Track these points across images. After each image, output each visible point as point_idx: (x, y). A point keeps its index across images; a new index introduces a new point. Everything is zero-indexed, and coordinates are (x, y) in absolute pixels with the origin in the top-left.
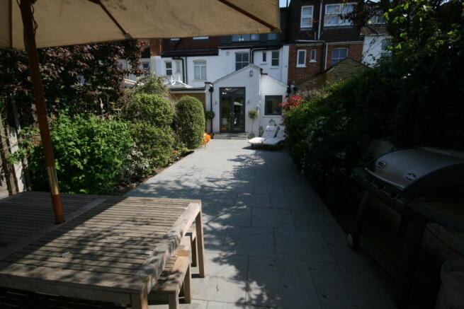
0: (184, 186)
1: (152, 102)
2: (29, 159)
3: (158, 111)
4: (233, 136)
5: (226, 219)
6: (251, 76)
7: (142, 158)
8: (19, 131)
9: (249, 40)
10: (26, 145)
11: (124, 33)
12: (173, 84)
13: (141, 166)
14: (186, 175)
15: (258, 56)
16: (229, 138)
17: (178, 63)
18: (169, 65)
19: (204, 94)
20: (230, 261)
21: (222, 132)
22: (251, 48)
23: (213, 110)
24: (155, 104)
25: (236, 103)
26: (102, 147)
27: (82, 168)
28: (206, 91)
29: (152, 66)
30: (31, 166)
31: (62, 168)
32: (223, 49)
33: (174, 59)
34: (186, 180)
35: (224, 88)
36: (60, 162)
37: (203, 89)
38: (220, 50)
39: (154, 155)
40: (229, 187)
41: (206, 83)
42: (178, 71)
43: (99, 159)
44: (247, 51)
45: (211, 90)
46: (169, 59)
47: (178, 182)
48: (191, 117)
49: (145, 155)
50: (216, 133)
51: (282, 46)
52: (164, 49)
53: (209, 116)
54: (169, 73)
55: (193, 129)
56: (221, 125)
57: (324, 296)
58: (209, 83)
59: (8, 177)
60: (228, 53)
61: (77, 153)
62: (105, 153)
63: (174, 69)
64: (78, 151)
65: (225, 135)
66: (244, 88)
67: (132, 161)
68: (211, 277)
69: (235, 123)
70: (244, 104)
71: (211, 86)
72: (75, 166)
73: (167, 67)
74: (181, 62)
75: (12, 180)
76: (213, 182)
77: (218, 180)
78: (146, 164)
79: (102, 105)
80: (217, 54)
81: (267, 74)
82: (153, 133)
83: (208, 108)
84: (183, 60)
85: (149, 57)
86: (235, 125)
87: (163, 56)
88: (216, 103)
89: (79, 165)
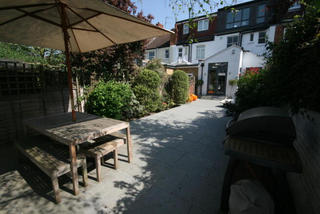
0: (158, 123)
1: (147, 74)
2: (87, 99)
3: (150, 78)
4: (216, 98)
5: (165, 143)
6: (233, 53)
7: (139, 105)
8: (84, 87)
9: (240, 26)
10: (86, 94)
11: (113, 42)
12: (180, 62)
13: (138, 109)
14: (164, 118)
15: (246, 37)
16: (212, 99)
17: (186, 48)
18: (180, 50)
19: (198, 68)
20: (147, 160)
21: (208, 94)
22: (240, 32)
23: (203, 79)
24: (149, 75)
25: (220, 74)
26: (113, 96)
27: (104, 105)
28: (199, 66)
29: (170, 52)
30: (88, 103)
31: (97, 104)
32: (218, 35)
33: (184, 46)
34: (162, 120)
35: (215, 63)
36: (97, 102)
37: (197, 65)
38: (216, 37)
39: (146, 103)
40: (182, 128)
41: (199, 61)
42: (186, 54)
43: (111, 102)
44: (237, 34)
45: (203, 65)
46: (181, 47)
47: (156, 121)
48: (179, 83)
49: (141, 104)
50: (204, 95)
51: (269, 27)
52: (179, 40)
53: (199, 83)
54: (180, 55)
55: (179, 90)
56: (208, 90)
57: (180, 188)
58: (202, 61)
59: (78, 106)
60: (221, 38)
61: (103, 99)
62: (114, 99)
63: (183, 52)
64: (104, 98)
65: (210, 97)
66: (227, 63)
67: (133, 106)
68: (133, 164)
69: (219, 88)
70: (226, 74)
71: (203, 62)
72: (101, 104)
73: (179, 52)
74: (188, 47)
75: (80, 108)
76: (176, 123)
77: (180, 123)
78: (141, 108)
79: (124, 76)
80: (213, 40)
81: (249, 51)
82: (145, 91)
83: (199, 78)
84: (189, 46)
85: (169, 46)
86: (219, 90)
87: (177, 45)
88: (205, 74)
89: (103, 103)
